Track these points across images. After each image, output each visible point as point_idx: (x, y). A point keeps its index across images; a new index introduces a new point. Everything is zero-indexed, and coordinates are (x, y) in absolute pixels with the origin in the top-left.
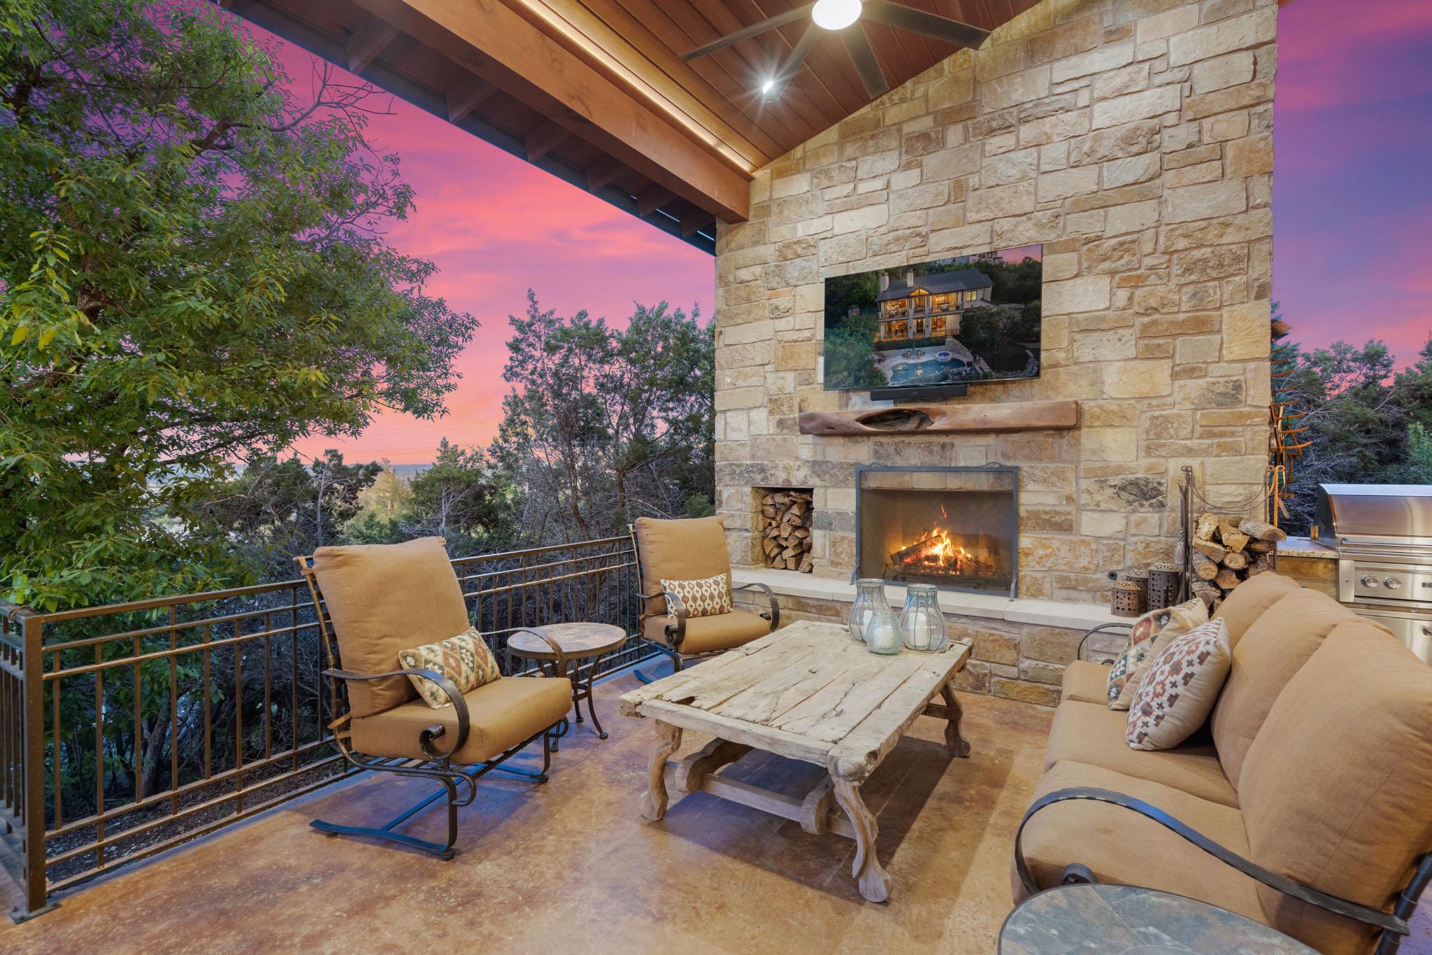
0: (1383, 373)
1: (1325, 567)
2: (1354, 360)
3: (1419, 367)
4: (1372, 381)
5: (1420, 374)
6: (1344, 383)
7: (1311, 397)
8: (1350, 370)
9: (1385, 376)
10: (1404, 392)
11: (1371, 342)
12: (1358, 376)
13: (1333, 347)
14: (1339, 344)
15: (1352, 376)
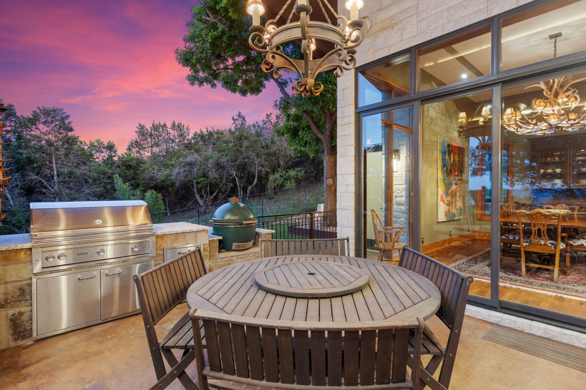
0: (114, 154)
1: (25, 254)
2: (104, 148)
3: (126, 154)
4: (110, 157)
5: (126, 156)
6: (100, 157)
7: (84, 161)
8: (102, 152)
9: (115, 156)
10: (120, 163)
11: (110, 142)
12: (105, 154)
13: (96, 141)
14: (99, 140)
15: (103, 154)
